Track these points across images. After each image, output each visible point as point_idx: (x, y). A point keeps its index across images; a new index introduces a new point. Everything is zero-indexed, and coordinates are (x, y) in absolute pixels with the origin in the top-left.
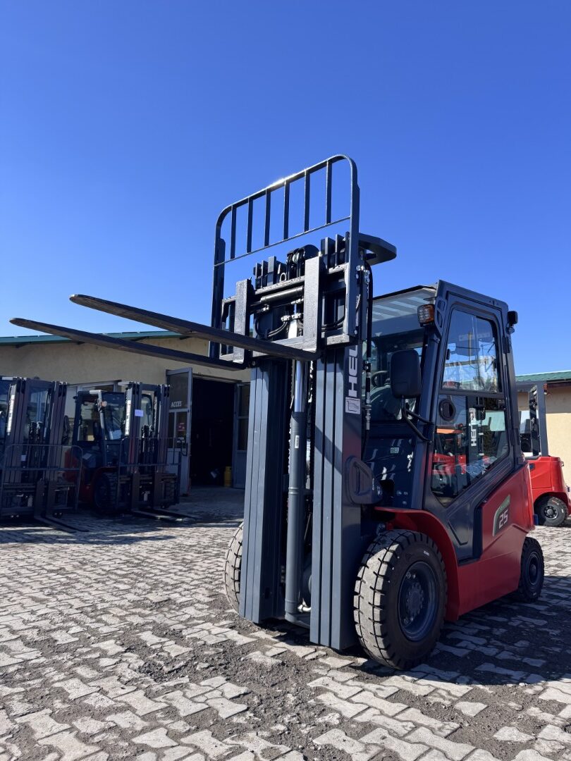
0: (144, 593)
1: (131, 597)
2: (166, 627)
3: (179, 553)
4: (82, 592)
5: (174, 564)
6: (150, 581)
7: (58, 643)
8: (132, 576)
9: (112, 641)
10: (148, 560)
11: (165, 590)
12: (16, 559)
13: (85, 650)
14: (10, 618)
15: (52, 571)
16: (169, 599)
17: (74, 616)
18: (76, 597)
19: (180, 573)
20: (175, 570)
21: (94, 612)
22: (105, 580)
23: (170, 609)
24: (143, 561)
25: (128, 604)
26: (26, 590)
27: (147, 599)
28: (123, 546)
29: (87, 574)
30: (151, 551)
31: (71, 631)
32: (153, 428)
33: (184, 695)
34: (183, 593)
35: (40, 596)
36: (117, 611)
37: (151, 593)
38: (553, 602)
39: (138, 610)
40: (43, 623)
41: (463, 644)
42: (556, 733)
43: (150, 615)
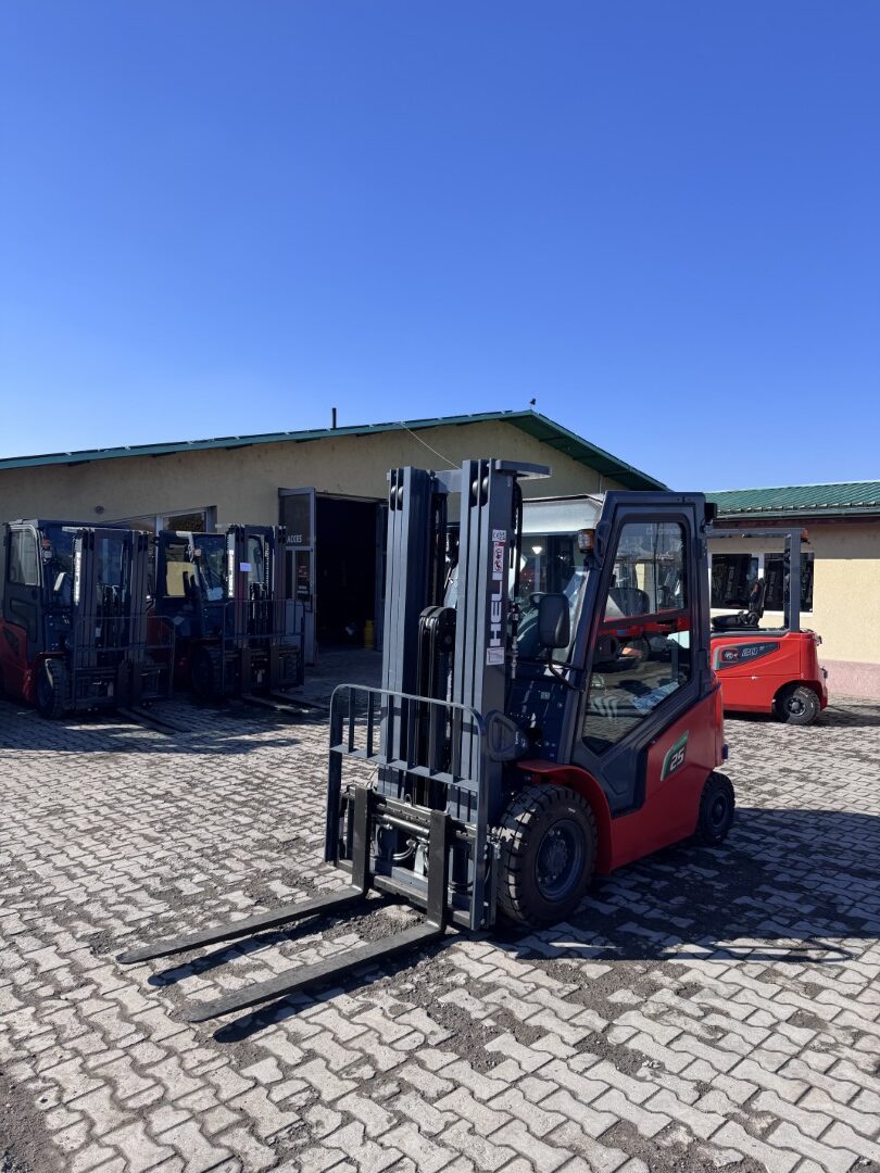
0: (269, 829)
1: (255, 834)
2: (296, 874)
3: (306, 767)
4: (198, 828)
5: (301, 786)
6: (274, 811)
7: (184, 894)
8: (252, 804)
9: (241, 892)
10: (270, 779)
11: (293, 825)
12: (110, 778)
13: (214, 902)
14: (125, 863)
15: (156, 797)
16: (298, 838)
17: (195, 861)
18: (193, 835)
19: (309, 800)
20: (304, 795)
21: (215, 854)
22: (221, 809)
23: (300, 851)
24: (264, 781)
25: (252, 844)
26: (134, 825)
27: (272, 837)
28: (238, 756)
29: (200, 801)
30: (272, 764)
31: (196, 879)
32: (265, 587)
33: (318, 954)
34: (314, 829)
35: (150, 832)
36: (240, 853)
37: (277, 828)
38: (739, 846)
39: (264, 852)
40: (163, 870)
41: (614, 900)
42: (667, 996)
43: (278, 859)
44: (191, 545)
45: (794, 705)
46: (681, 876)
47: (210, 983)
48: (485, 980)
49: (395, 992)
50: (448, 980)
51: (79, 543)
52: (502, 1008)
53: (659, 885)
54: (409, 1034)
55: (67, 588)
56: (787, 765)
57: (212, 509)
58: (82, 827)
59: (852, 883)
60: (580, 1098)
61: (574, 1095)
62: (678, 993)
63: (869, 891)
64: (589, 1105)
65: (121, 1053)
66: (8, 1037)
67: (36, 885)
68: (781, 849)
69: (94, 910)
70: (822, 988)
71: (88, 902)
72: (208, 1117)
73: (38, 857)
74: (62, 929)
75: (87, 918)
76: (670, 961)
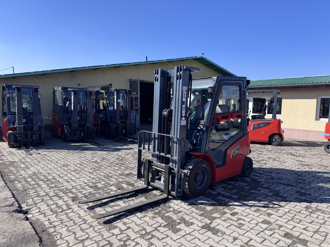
0: (123, 171)
1: (119, 172)
2: (130, 182)
4: (104, 170)
5: (133, 160)
6: (125, 166)
7: (98, 187)
9: (114, 187)
10: (125, 158)
11: (130, 170)
12: (81, 157)
13: (106, 189)
14: (83, 179)
15: (93, 162)
16: (131, 173)
17: (102, 178)
18: (102, 172)
20: (134, 162)
21: (108, 177)
22: (111, 165)
23: (131, 176)
24: (123, 158)
25: (118, 174)
26: (86, 169)
27: (124, 173)
28: (116, 152)
29: (105, 163)
30: (126, 154)
31: (102, 183)
32: (125, 106)
33: (133, 202)
34: (136, 171)
35: (91, 171)
36: (115, 177)
37: (125, 170)
38: (254, 177)
39: (121, 177)
40: (94, 181)
41: (216, 190)
42: (228, 215)
43: (125, 178)
44: (104, 94)
45: (274, 140)
46: (236, 185)
47: (103, 209)
48: (178, 210)
49: (153, 213)
50: (168, 210)
51: (73, 93)
52: (182, 217)
53: (229, 187)
54: (156, 223)
55: (70, 106)
56: (270, 156)
57: (111, 85)
58: (72, 170)
59: (285, 187)
60: (201, 240)
61: (199, 240)
62: (231, 215)
63: (289, 190)
64: (203, 242)
65: (78, 226)
66: (48, 221)
67: (59, 184)
68: (265, 178)
69: (74, 191)
70: (272, 214)
71: (72, 189)
72: (100, 242)
73: (60, 177)
74: (65, 195)
75: (72, 193)
76: (230, 206)
